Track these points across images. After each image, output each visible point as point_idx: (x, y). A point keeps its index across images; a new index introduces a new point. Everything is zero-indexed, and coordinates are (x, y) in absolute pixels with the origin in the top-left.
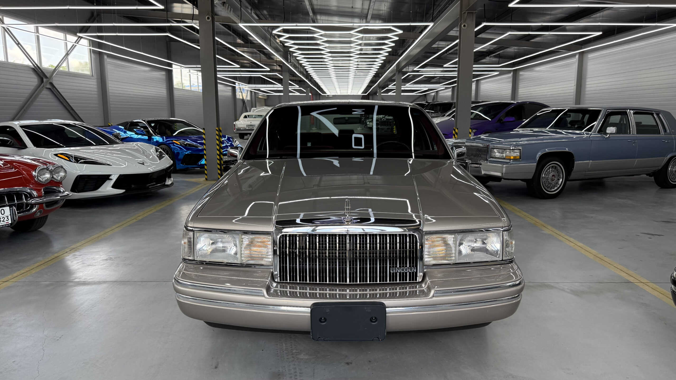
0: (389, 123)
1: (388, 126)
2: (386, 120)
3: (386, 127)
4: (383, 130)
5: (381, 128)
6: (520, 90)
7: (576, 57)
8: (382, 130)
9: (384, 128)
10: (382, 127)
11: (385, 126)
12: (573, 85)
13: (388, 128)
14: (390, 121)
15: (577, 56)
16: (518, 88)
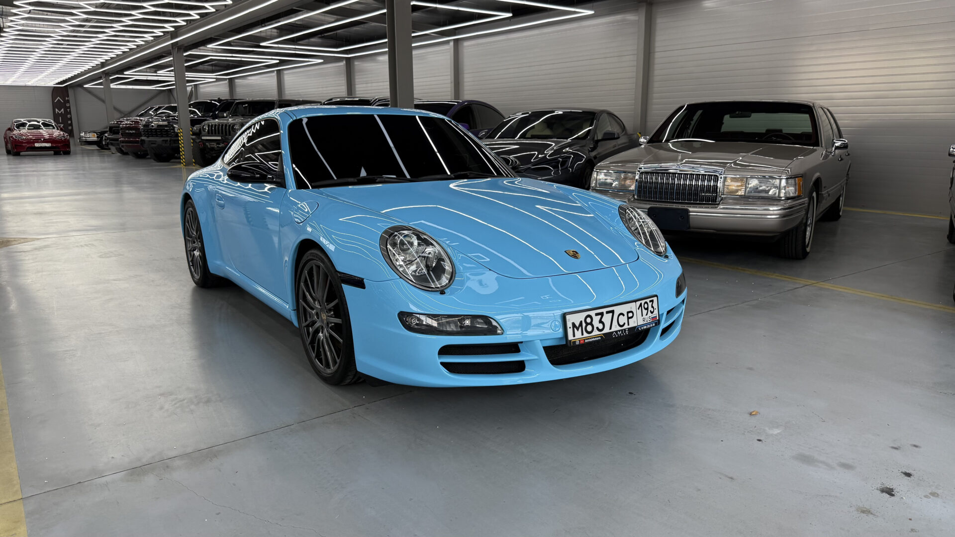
0: (164, 132)
1: (162, 136)
2: (157, 127)
3: (159, 140)
4: (155, 143)
5: (149, 141)
6: (357, 86)
7: (449, 44)
8: (152, 143)
9: (156, 141)
10: (151, 139)
11: (157, 136)
12: (449, 81)
13: (163, 140)
14: (166, 128)
15: (452, 44)
16: (355, 85)
